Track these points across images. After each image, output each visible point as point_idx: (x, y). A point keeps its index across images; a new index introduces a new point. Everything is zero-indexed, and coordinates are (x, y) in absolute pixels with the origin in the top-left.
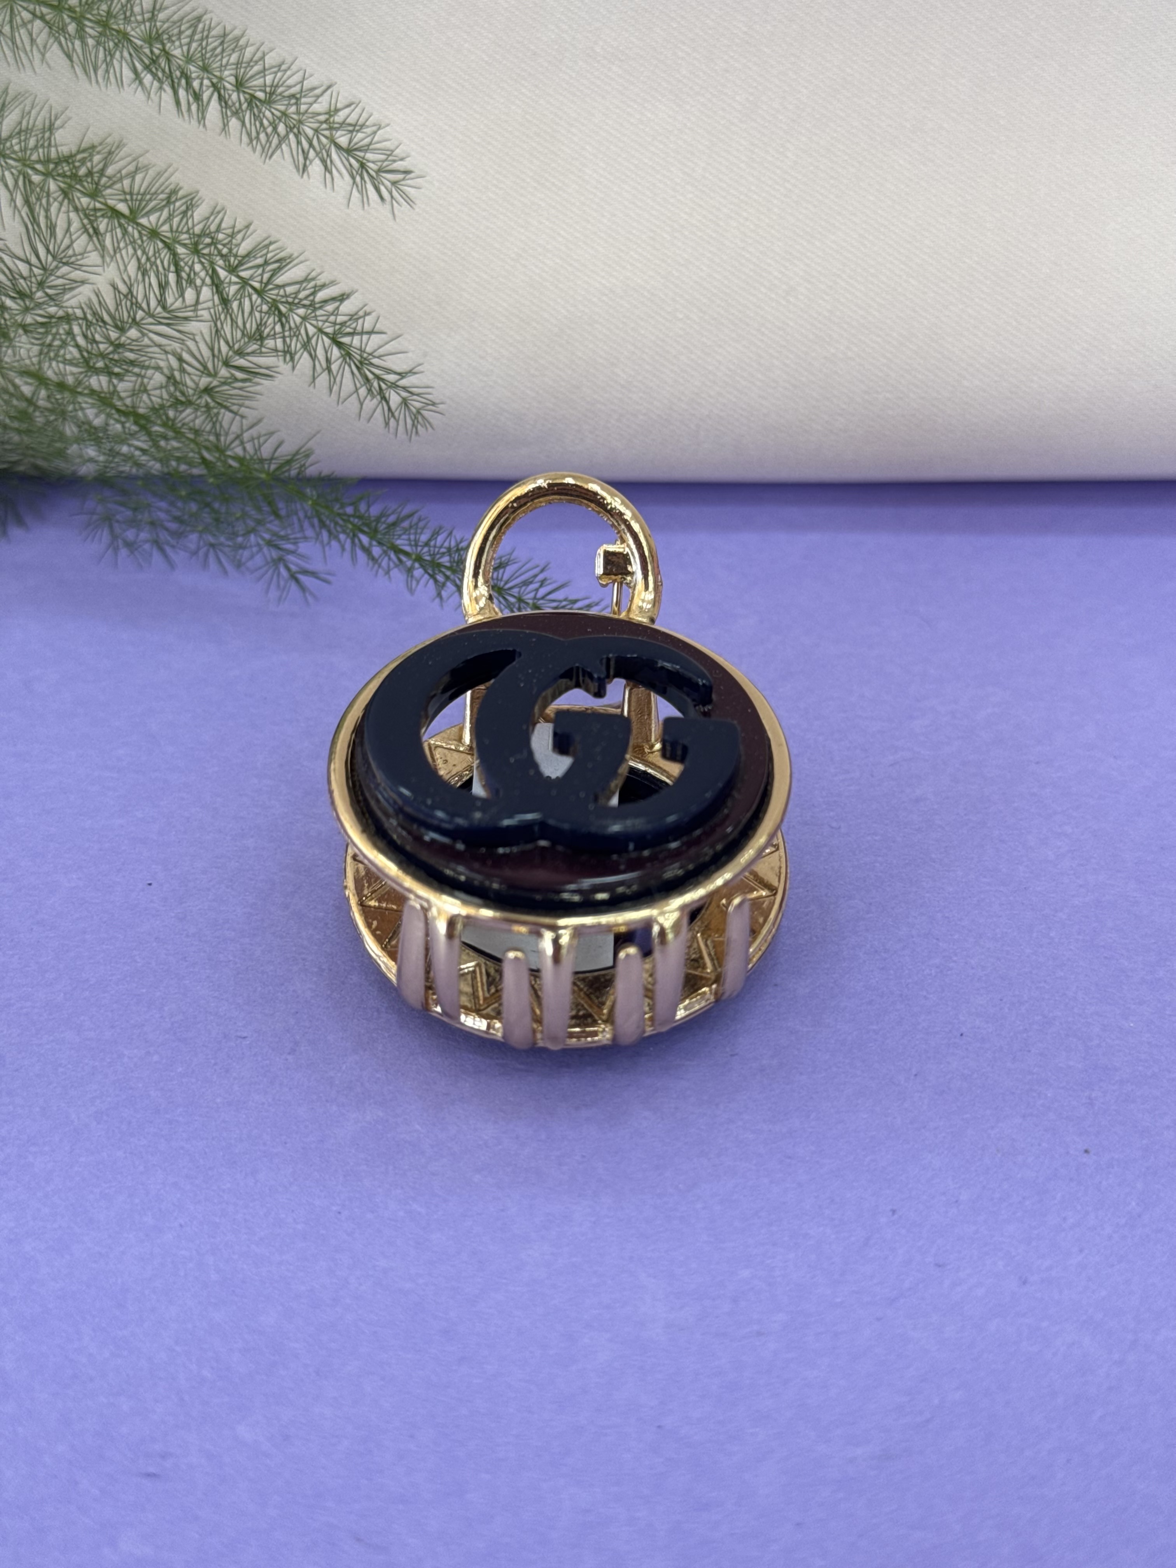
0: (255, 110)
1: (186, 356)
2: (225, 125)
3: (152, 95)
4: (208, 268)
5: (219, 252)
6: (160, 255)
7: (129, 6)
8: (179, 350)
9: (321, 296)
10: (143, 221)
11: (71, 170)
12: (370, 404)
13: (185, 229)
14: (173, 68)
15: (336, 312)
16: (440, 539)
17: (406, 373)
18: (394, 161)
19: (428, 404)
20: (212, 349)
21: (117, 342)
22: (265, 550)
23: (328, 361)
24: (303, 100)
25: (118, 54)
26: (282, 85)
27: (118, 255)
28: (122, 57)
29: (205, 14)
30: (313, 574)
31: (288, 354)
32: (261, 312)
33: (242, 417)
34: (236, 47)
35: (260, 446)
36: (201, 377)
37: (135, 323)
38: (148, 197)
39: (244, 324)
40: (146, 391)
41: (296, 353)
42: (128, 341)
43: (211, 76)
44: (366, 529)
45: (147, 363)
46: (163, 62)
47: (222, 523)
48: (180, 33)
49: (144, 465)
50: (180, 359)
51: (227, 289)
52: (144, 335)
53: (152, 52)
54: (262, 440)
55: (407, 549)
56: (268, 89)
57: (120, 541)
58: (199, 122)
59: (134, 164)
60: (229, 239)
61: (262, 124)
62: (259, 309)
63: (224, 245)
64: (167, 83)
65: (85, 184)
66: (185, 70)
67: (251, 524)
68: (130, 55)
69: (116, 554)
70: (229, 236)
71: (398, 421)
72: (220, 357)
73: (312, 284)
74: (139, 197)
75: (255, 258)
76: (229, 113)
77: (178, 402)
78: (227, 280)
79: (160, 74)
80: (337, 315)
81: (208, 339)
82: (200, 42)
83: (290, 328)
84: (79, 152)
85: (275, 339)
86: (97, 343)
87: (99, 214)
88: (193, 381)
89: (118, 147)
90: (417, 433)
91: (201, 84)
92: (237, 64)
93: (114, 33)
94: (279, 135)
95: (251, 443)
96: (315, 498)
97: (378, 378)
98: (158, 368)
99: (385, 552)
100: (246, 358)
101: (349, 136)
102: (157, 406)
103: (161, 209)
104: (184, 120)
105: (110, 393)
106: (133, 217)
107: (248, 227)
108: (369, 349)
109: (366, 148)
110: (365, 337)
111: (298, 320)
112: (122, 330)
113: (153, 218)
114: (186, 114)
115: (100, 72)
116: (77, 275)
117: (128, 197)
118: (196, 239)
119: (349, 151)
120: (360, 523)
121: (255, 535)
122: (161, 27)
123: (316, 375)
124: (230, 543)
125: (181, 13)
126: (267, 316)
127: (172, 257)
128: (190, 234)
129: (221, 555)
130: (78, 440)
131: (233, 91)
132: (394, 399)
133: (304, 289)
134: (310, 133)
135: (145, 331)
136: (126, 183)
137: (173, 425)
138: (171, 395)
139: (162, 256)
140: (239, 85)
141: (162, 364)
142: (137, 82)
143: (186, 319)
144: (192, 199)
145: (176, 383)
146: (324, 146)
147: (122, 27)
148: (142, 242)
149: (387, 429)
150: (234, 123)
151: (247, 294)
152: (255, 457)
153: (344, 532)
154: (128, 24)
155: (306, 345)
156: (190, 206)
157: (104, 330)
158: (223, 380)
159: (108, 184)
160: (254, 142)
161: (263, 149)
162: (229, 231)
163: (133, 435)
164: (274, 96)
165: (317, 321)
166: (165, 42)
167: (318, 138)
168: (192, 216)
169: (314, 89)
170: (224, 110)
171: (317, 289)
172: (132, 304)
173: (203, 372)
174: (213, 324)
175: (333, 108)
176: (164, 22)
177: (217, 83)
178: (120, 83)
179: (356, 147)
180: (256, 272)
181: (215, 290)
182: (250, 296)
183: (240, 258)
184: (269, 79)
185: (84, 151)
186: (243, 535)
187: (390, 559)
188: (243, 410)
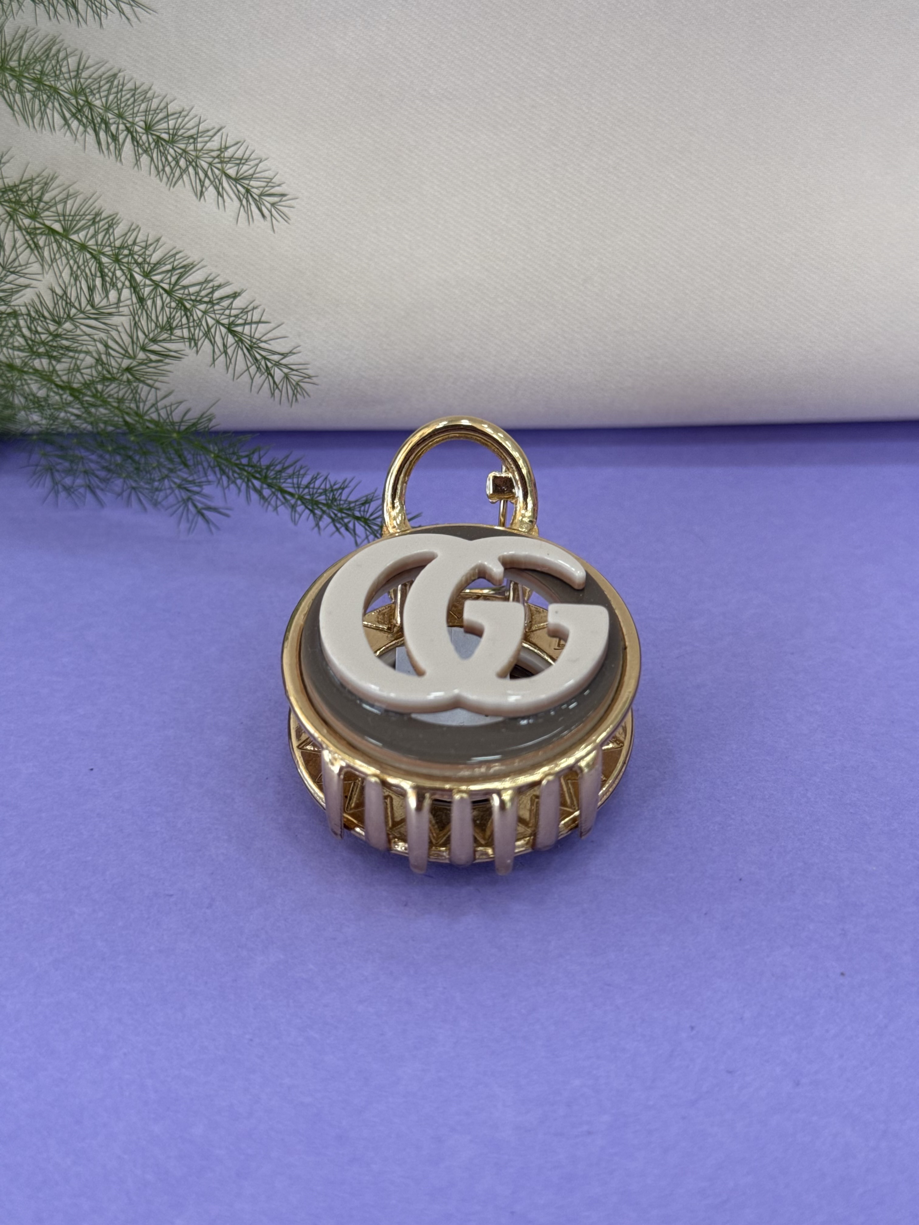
0: (161, 148)
1: (111, 343)
2: (138, 160)
3: (78, 136)
4: (127, 274)
5: (136, 262)
6: (88, 263)
7: (58, 67)
8: (105, 338)
9: (217, 295)
10: (74, 237)
11: (15, 197)
12: (259, 379)
13: (108, 243)
14: (95, 115)
15: (230, 308)
16: (317, 483)
17: (287, 354)
18: (273, 187)
19: (305, 378)
20: (131, 337)
21: (55, 333)
22: (177, 492)
23: (225, 346)
24: (199, 140)
25: (50, 105)
26: (182, 128)
27: (55, 264)
28: (54, 106)
29: (120, 71)
30: (215, 510)
31: (192, 339)
32: (170, 308)
33: (157, 389)
34: (145, 98)
35: (171, 412)
36: (123, 359)
37: (70, 318)
38: (78, 218)
39: (157, 317)
40: (79, 370)
41: (198, 340)
42: (64, 332)
43: (125, 122)
44: (258, 475)
45: (79, 348)
46: (86, 110)
47: (141, 471)
48: (100, 87)
49: (78, 427)
50: (107, 346)
51: (142, 290)
52: (76, 327)
53: (77, 103)
54: (173, 407)
55: (291, 490)
56: (171, 132)
57: (60, 486)
58: (117, 158)
59: (65, 192)
60: (144, 250)
61: (167, 159)
62: (168, 305)
63: (140, 256)
64: (90, 127)
65: (26, 207)
66: (104, 118)
67: (165, 472)
68: (60, 105)
69: (57, 496)
70: (143, 248)
71: (281, 392)
72: (138, 344)
73: (210, 285)
74: (71, 218)
75: (165, 264)
76: (140, 151)
77: (104, 379)
78: (142, 283)
79: (84, 120)
80: (231, 309)
81: (128, 331)
82: (115, 95)
83: (194, 320)
84: (21, 183)
85: (182, 328)
86: (39, 333)
87: (38, 232)
88: (116, 361)
89: (52, 179)
90: (296, 400)
91: (118, 129)
92: (146, 111)
93: (48, 88)
94: (180, 167)
95: (164, 410)
96: (216, 452)
97: (264, 358)
98: (88, 353)
99: (273, 493)
100: (160, 344)
101: (236, 168)
102: (88, 382)
103: (89, 227)
104: (105, 156)
105: (50, 372)
106: (66, 234)
107: (158, 240)
108: (257, 336)
109: (251, 177)
110: (254, 326)
111: (200, 314)
112: (59, 323)
113: (82, 234)
114: (106, 152)
115: (36, 120)
116: (22, 281)
117: (62, 218)
118: (117, 251)
119: (237, 180)
120: (253, 471)
121: (168, 480)
122: (84, 83)
123: (216, 357)
124: (147, 486)
125: (100, 72)
126: (175, 311)
127: (98, 265)
128: (111, 247)
129: (140, 494)
130: (26, 408)
131: (143, 134)
132: (278, 374)
133: (204, 289)
134: (205, 166)
135: (78, 324)
136: (60, 207)
137: (101, 396)
138: (99, 373)
139: (90, 264)
140: (148, 128)
141: (91, 348)
142: (66, 127)
143: (110, 314)
144: (113, 219)
145: (103, 364)
146: (217, 177)
147: (53, 83)
148: (74, 253)
149: (273, 398)
150: (145, 159)
151: (158, 294)
152: (168, 421)
153: (240, 478)
154: (58, 81)
155: (207, 334)
156: (112, 224)
157: (45, 323)
158: (140, 361)
159: (45, 209)
160: (161, 174)
161: (168, 179)
162: (143, 244)
163: (69, 404)
164: (176, 137)
165: (215, 313)
166: (88, 94)
167: (212, 170)
168: (113, 232)
169: (208, 131)
170: (136, 148)
171: (215, 288)
172: (67, 303)
173: (124, 355)
174: (131, 317)
175: (223, 146)
176: (86, 79)
177: (131, 127)
178: (52, 128)
179: (241, 177)
180: (166, 276)
181: (133, 291)
182: (161, 295)
183: (152, 265)
184: (172, 123)
185: (25, 183)
186: (159, 480)
187: (277, 498)
188: (157, 385)
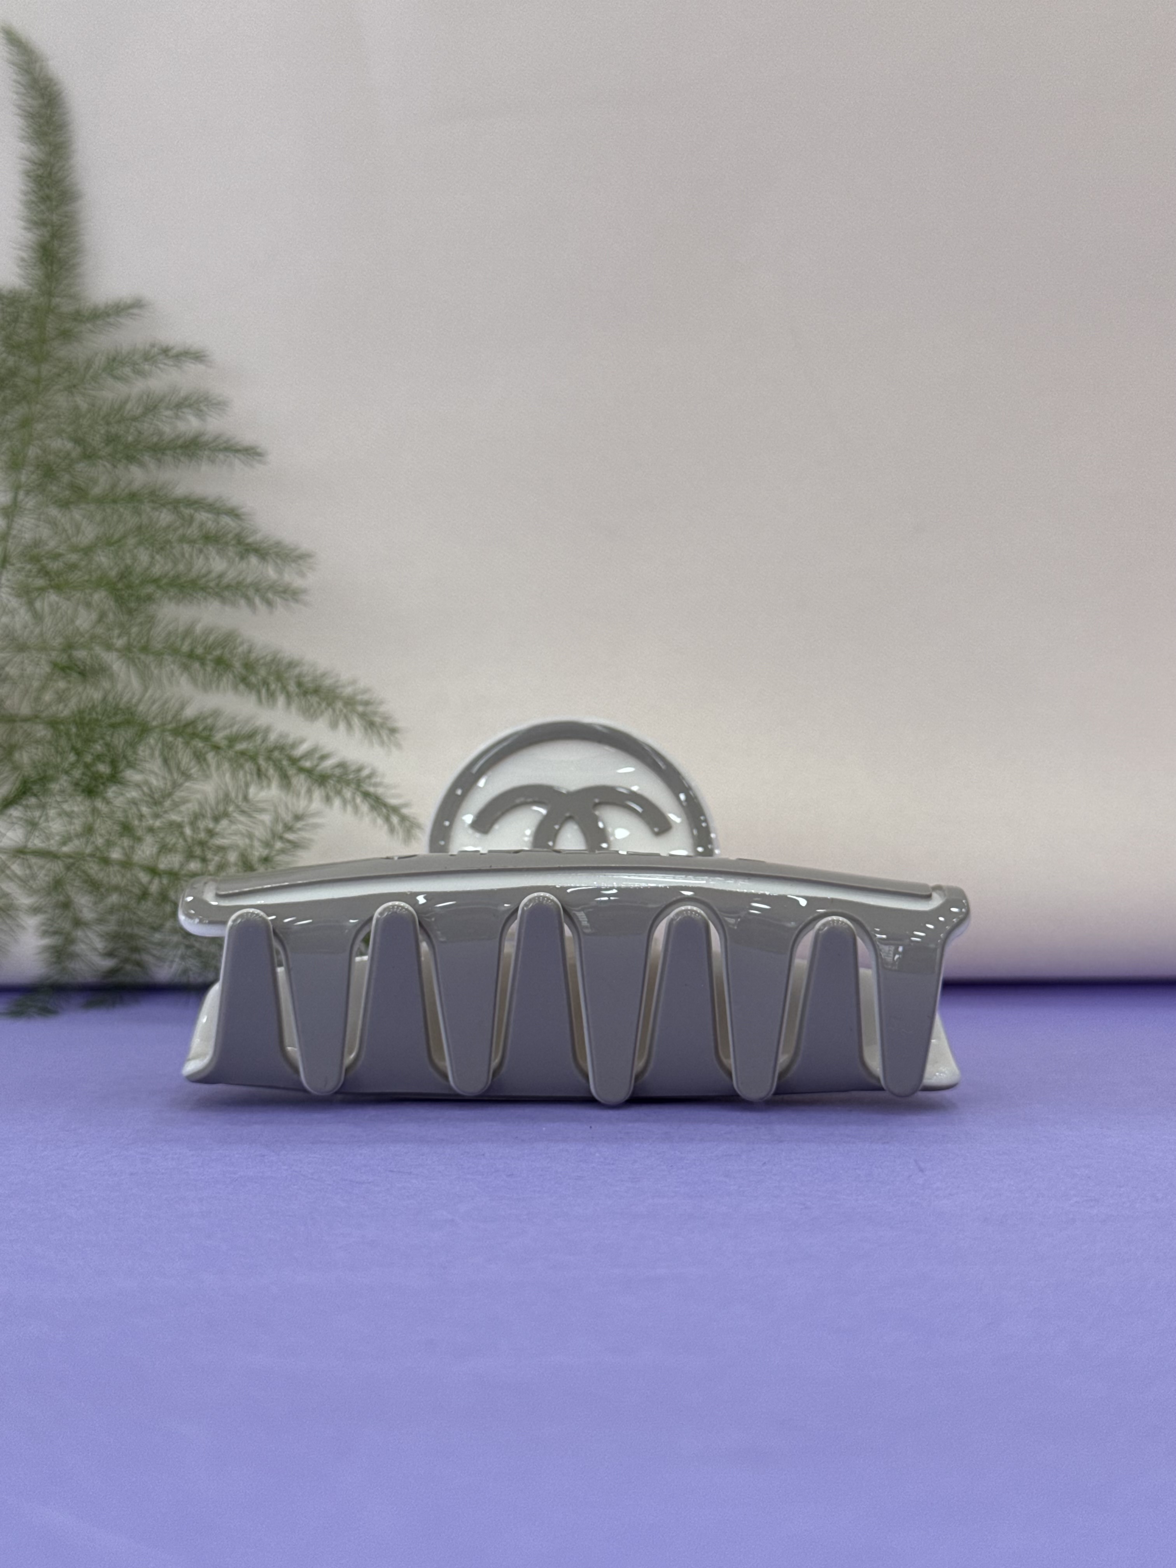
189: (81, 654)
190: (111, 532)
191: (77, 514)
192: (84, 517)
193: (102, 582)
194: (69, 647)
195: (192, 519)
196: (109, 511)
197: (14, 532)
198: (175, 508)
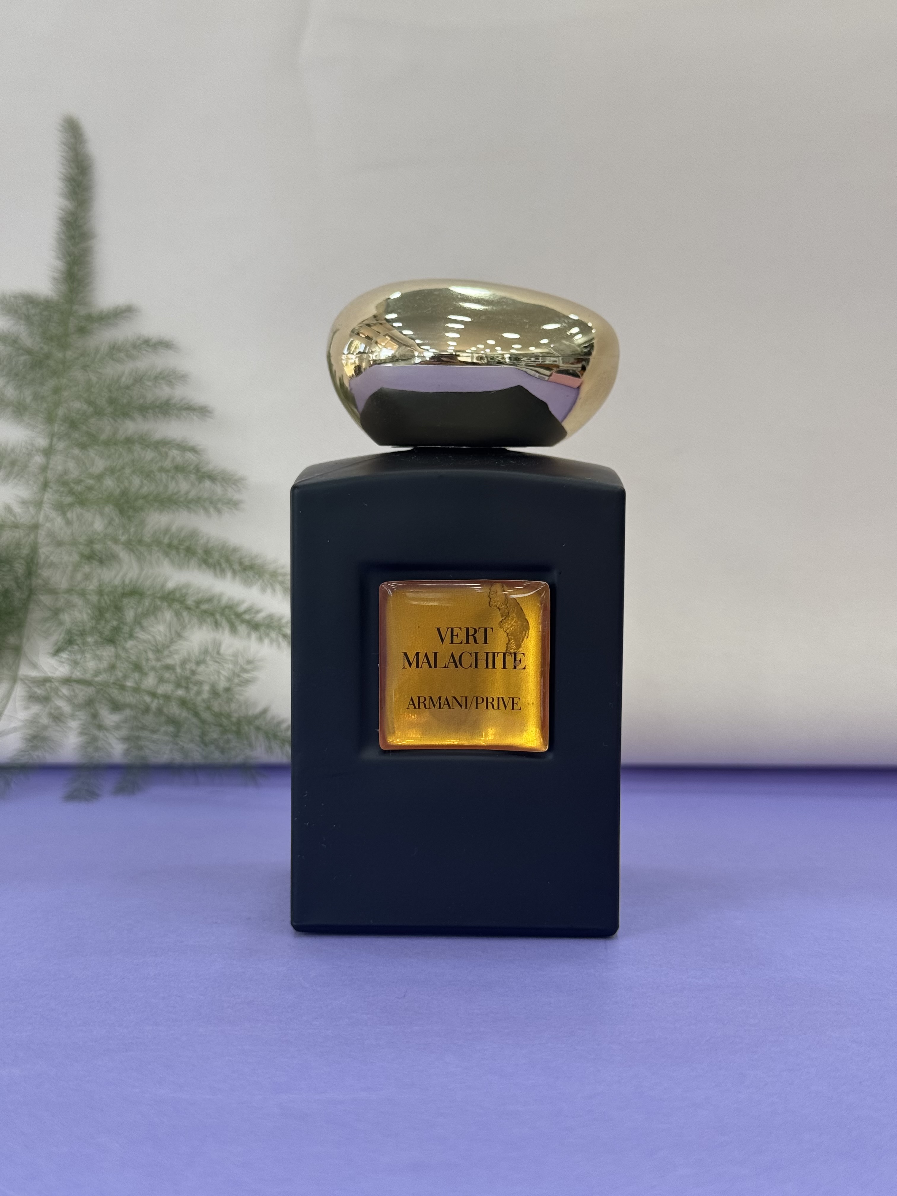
58: (225, 579)
68: (197, 559)
70: (237, 606)
76: (235, 574)
144: (220, 598)
189: (97, 547)
190: (115, 464)
191: (92, 453)
192: (96, 455)
193: (109, 499)
194: (90, 542)
195: (166, 453)
196: (113, 450)
197: (51, 466)
198: (156, 448)
